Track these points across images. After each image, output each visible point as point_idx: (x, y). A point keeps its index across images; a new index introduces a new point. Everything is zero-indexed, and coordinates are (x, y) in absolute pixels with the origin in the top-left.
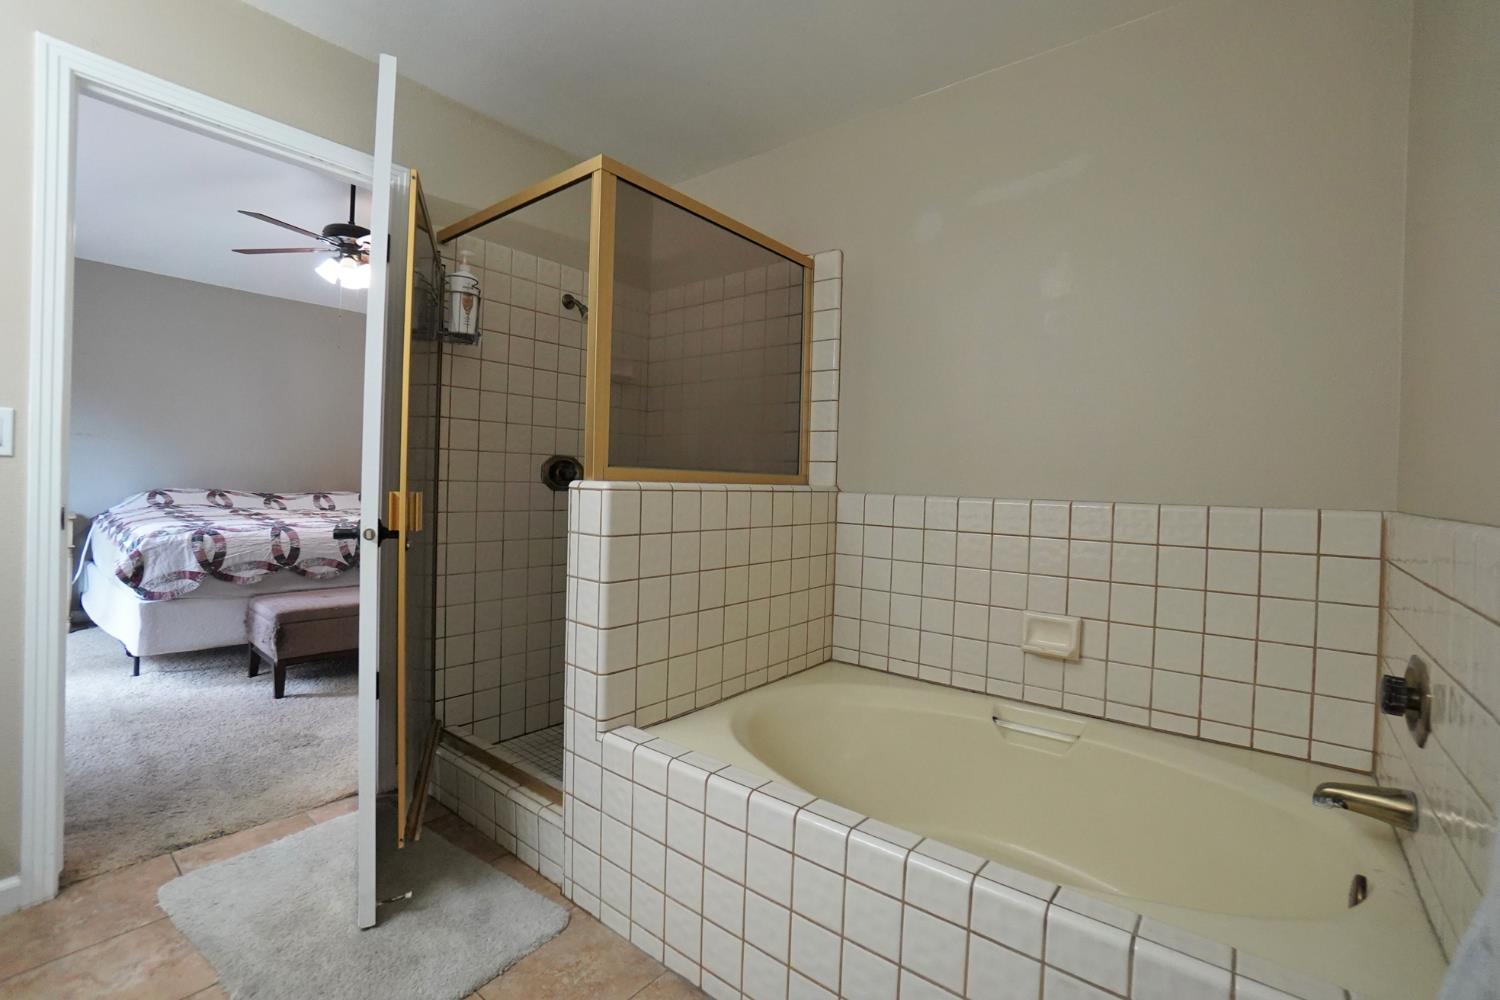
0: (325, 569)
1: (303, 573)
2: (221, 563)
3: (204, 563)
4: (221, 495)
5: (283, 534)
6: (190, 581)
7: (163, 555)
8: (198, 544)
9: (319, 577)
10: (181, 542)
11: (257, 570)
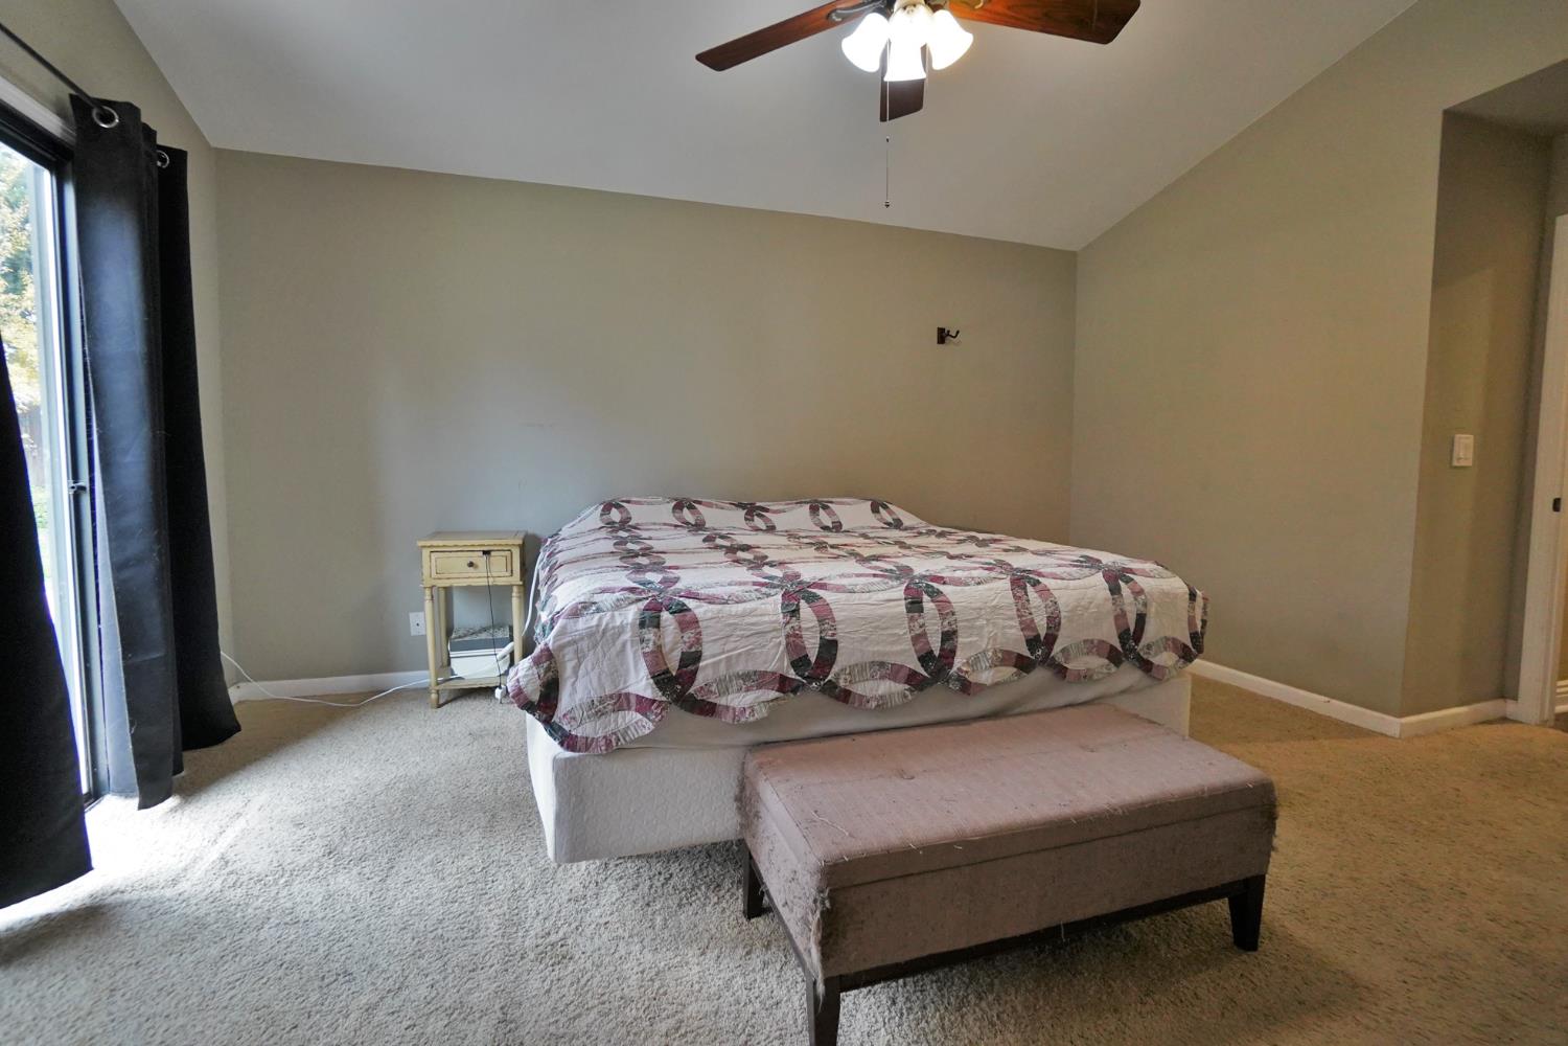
0: (886, 687)
1: (845, 696)
2: (693, 675)
3: (662, 679)
4: (691, 507)
5: (805, 610)
6: (639, 716)
7: (590, 657)
8: (650, 634)
9: (873, 704)
10: (621, 630)
11: (759, 693)
